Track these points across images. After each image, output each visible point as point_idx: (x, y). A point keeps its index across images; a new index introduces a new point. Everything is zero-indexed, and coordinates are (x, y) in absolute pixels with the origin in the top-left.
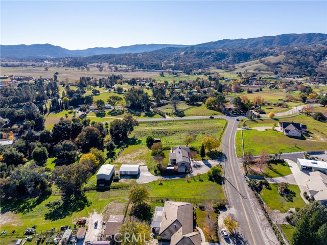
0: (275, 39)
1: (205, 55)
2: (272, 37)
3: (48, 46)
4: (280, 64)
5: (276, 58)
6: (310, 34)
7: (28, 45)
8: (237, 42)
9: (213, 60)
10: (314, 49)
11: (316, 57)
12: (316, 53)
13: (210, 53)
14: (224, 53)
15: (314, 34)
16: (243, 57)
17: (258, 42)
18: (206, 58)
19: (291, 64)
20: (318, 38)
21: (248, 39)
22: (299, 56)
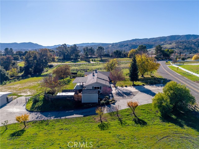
0: (166, 38)
1: (125, 46)
2: (165, 37)
3: (30, 44)
4: (173, 48)
5: (170, 45)
6: (188, 35)
7: (19, 43)
8: (144, 40)
9: (129, 49)
10: (193, 41)
11: (196, 45)
12: (195, 43)
13: (127, 45)
14: (136, 45)
15: (190, 35)
16: (148, 47)
17: (156, 40)
18: (125, 48)
19: (180, 48)
20: (193, 37)
21: (150, 39)
22: (185, 44)
